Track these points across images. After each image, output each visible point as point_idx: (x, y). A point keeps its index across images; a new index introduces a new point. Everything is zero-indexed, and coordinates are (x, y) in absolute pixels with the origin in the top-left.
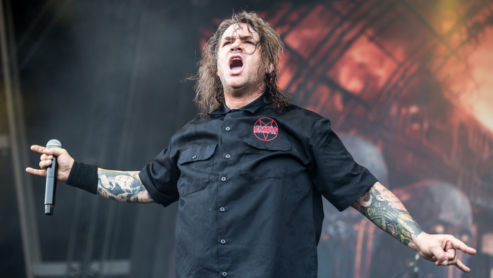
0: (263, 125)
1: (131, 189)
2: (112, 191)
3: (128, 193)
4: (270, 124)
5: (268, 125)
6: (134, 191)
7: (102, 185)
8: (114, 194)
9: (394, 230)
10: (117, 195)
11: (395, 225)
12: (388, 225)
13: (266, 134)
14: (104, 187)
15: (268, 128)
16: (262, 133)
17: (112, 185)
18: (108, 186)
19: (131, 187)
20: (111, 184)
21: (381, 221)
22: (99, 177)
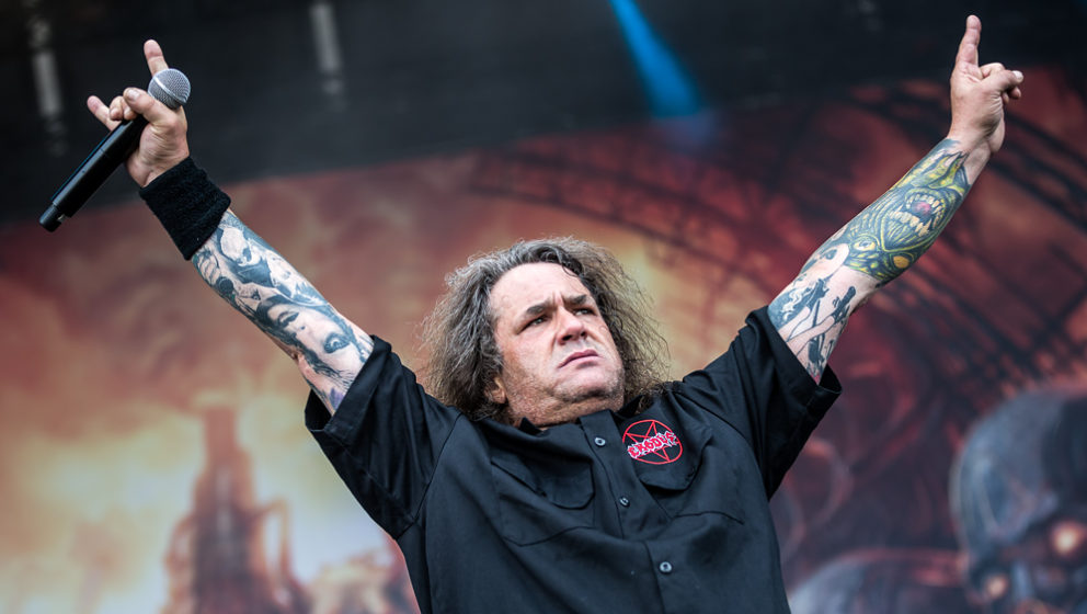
0: (640, 440)
1: (294, 292)
2: (241, 268)
3: (279, 293)
4: (652, 429)
5: (650, 435)
6: (298, 299)
7: (218, 244)
8: (239, 277)
9: (924, 198)
10: (246, 281)
11: (911, 191)
12: (908, 206)
13: (660, 451)
14: (221, 252)
15: (653, 440)
16: (652, 453)
17: (249, 257)
18: (235, 255)
19: (297, 287)
20: (247, 252)
21: (893, 220)
22: (221, 226)
